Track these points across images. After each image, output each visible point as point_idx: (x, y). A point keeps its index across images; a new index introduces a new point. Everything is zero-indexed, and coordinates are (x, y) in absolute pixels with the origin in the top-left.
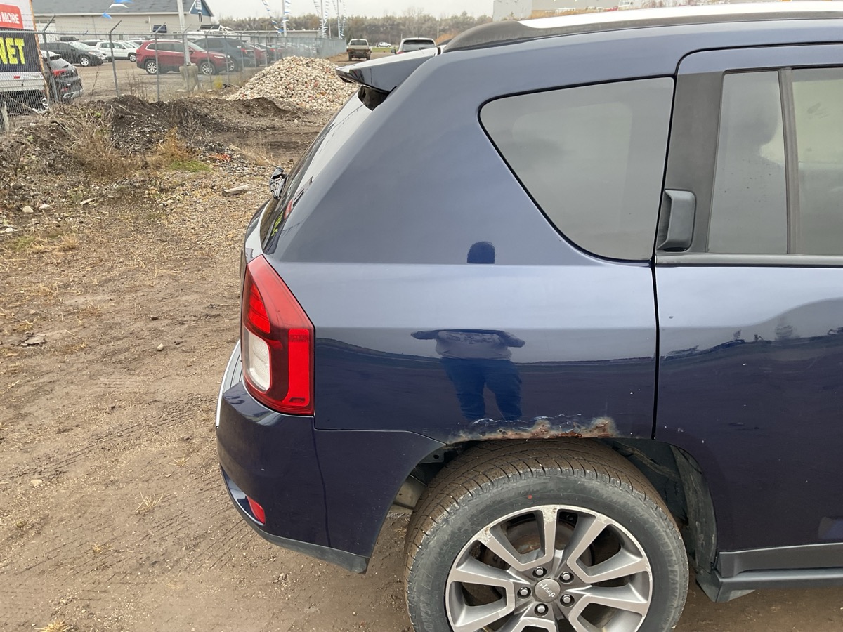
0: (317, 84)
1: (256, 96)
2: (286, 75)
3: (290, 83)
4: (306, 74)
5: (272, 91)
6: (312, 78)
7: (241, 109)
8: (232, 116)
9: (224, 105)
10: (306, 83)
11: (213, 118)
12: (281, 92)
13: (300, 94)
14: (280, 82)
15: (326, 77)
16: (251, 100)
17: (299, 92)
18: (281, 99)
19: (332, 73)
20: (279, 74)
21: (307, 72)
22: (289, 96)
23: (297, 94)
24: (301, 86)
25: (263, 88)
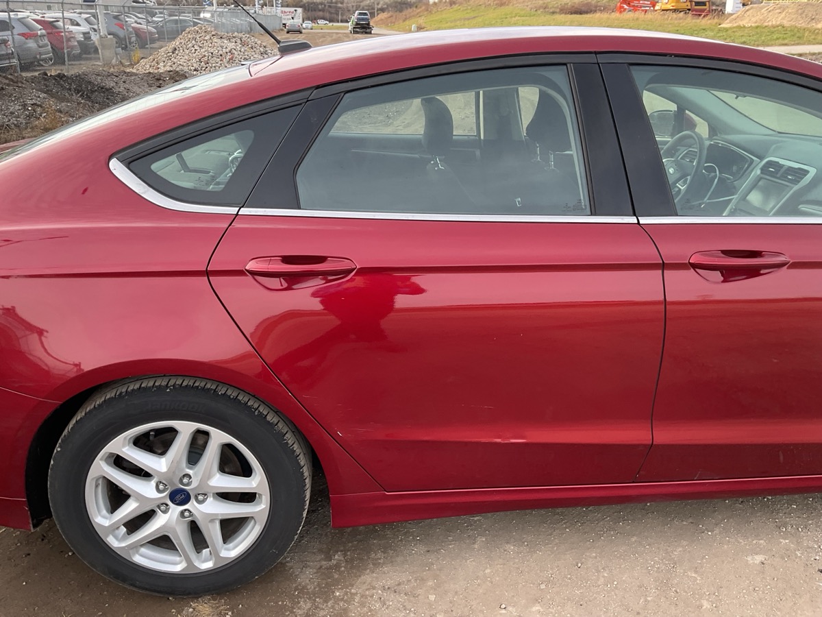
0: (233, 57)
1: (168, 68)
2: (200, 47)
3: (205, 56)
4: (222, 47)
5: (185, 64)
6: (227, 50)
7: (151, 82)
8: (140, 90)
9: (133, 78)
10: (221, 55)
11: (120, 92)
12: (195, 65)
13: (215, 67)
14: (194, 55)
15: (242, 50)
16: (162, 73)
17: (214, 65)
18: (195, 72)
19: (250, 46)
20: (193, 47)
21: (222, 44)
22: (204, 69)
23: (211, 67)
24: (215, 58)
25: (175, 60)
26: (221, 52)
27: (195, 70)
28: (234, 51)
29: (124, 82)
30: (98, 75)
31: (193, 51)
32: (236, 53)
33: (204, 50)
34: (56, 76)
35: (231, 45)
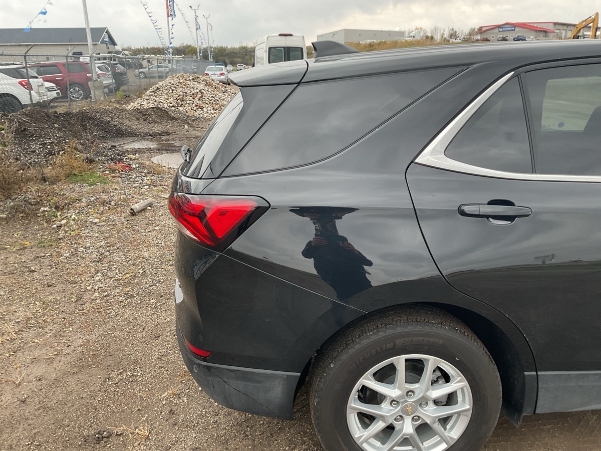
0: (202, 96)
1: (151, 105)
2: (176, 88)
3: (180, 95)
4: (193, 88)
5: (164, 102)
6: (198, 91)
7: (139, 117)
8: (131, 123)
9: (124, 113)
11: (115, 125)
12: (173, 102)
13: (189, 104)
14: (172, 94)
15: (210, 90)
16: (147, 109)
17: (188, 102)
18: (173, 108)
20: (170, 88)
21: (193, 86)
22: (179, 105)
23: (186, 104)
24: (189, 97)
25: (157, 99)
26: (193, 92)
27: (173, 106)
28: (203, 91)
29: (118, 117)
30: (98, 112)
31: (171, 91)
32: (205, 92)
33: (179, 91)
34: (64, 114)
35: (201, 87)
